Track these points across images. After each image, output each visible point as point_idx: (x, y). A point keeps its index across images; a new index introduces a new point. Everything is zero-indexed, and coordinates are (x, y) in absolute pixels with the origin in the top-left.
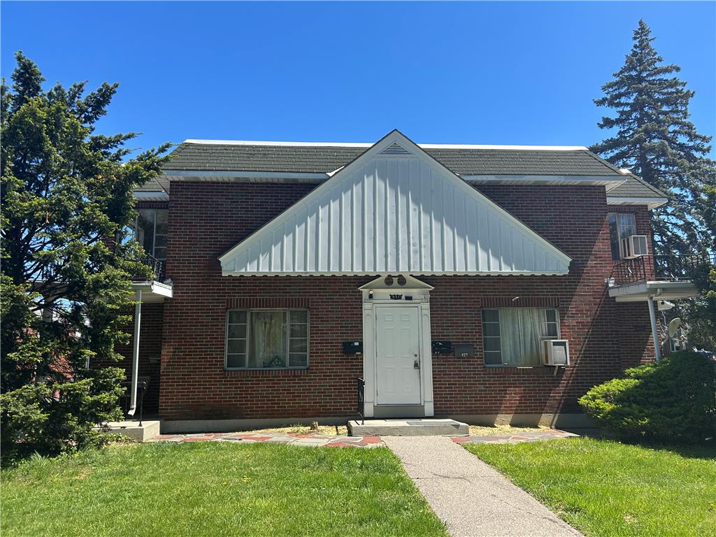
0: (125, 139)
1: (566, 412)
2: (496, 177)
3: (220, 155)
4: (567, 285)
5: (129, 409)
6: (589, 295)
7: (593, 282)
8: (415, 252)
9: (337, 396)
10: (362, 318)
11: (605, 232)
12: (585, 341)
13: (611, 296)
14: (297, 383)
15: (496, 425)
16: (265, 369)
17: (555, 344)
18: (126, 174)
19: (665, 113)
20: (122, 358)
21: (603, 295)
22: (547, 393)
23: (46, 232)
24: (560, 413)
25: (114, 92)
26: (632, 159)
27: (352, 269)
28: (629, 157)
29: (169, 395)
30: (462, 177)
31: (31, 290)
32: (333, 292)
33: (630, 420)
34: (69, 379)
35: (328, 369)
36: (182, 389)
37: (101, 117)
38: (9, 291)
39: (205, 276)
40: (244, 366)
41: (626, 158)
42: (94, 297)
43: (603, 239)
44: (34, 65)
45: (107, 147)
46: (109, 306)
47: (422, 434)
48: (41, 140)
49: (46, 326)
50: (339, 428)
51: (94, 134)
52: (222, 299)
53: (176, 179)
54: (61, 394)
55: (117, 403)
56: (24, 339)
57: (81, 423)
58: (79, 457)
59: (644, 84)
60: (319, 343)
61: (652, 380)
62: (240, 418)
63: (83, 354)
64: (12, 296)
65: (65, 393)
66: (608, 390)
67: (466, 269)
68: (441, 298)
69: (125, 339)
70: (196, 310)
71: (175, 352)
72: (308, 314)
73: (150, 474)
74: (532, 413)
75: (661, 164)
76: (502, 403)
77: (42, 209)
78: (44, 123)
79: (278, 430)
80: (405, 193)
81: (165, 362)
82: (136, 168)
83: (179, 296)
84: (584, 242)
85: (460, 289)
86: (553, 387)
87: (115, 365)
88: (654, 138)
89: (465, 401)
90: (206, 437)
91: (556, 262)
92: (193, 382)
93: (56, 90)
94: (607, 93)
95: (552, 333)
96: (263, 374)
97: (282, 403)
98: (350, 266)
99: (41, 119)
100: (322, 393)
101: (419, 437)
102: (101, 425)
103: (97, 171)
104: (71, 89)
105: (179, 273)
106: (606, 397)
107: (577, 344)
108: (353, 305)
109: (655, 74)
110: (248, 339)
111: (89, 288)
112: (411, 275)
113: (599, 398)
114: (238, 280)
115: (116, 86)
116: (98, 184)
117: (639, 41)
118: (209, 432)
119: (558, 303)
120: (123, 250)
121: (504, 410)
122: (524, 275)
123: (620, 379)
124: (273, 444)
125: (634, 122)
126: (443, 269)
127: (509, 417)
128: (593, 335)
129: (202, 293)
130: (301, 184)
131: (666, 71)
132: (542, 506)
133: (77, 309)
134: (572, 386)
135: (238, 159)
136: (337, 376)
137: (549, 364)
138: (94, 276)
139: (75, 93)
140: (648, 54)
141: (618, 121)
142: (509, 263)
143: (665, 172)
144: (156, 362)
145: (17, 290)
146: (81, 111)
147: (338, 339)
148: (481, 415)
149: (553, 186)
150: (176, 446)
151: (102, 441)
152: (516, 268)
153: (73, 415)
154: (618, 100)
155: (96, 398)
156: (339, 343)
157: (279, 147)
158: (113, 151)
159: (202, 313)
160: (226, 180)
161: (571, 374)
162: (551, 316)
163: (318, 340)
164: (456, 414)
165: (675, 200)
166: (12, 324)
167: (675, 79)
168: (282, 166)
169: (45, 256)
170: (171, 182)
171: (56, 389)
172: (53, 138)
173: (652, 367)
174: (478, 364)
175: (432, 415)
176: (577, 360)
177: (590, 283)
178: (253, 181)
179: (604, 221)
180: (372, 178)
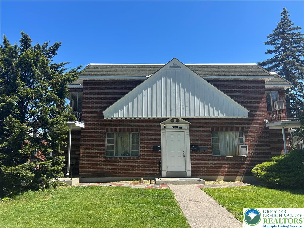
0: (64, 64)
1: (246, 175)
2: (217, 77)
3: (103, 69)
4: (248, 122)
5: (67, 173)
6: (257, 126)
7: (259, 121)
8: (183, 109)
9: (151, 168)
10: (161, 136)
11: (264, 99)
12: (255, 145)
13: (266, 126)
14: (135, 163)
15: (217, 180)
16: (122, 157)
17: (242, 147)
18: (65, 79)
19: (295, 47)
20: (63, 152)
21: (263, 126)
22: (239, 167)
23: (33, 102)
24: (244, 176)
25: (60, 45)
26: (281, 67)
27: (157, 116)
28: (279, 66)
29: (83, 167)
30: (203, 77)
31: (28, 125)
32: (149, 125)
33: (271, 179)
34: (43, 160)
35: (147, 157)
36: (88, 165)
37: (55, 56)
38: (19, 126)
39: (97, 119)
40: (113, 156)
41: (278, 67)
42: (52, 128)
43: (263, 103)
44: (28, 36)
45: (57, 68)
46: (58, 132)
47: (185, 184)
48: (31, 66)
49: (34, 139)
50: (151, 181)
51: (52, 63)
52: (104, 128)
53: (86, 80)
54: (39, 166)
55: (61, 170)
56: (25, 145)
57: (47, 178)
58: (47, 191)
59: (285, 35)
60: (144, 146)
61: (282, 162)
62: (111, 177)
63: (48, 150)
64: (20, 128)
65: (41, 166)
66: (263, 166)
67: (204, 116)
68: (194, 128)
69: (65, 145)
70: (94, 133)
71: (85, 150)
72: (139, 134)
73: (73, 198)
74: (232, 176)
75: (293, 69)
76: (220, 171)
77: (31, 94)
78: (32, 59)
79: (127, 182)
80: (179, 84)
81: (81, 154)
82: (69, 77)
83: (87, 127)
84: (255, 104)
85: (202, 124)
86: (241, 165)
87: (60, 155)
88: (290, 58)
89: (204, 170)
90: (98, 184)
91: (243, 112)
92: (93, 162)
93: (37, 45)
94: (270, 39)
95: (241, 142)
96: (121, 159)
97: (129, 171)
98: (156, 115)
99: (31, 58)
100: (145, 166)
101: (184, 185)
102: (55, 179)
103: (53, 78)
104: (43, 45)
105: (87, 118)
106: (262, 169)
107: (252, 147)
108: (157, 130)
109: (290, 30)
110: (114, 145)
111: (50, 124)
112: (181, 118)
113: (259, 170)
114: (111, 120)
115: (61, 43)
116: (53, 83)
117: (283, 17)
118: (99, 182)
119: (244, 129)
120: (64, 109)
121: (220, 174)
122: (229, 118)
123: (269, 161)
124: (123, 187)
125: (281, 51)
126: (195, 116)
127: (223, 177)
128: (259, 143)
129: (96, 126)
130: (136, 81)
131: (295, 29)
132: (229, 213)
133: (45, 133)
134: (250, 164)
135: (110, 71)
136: (151, 160)
137: (240, 155)
138: (52, 120)
139: (45, 46)
140: (287, 22)
141: (274, 51)
142: (222, 113)
143: (295, 73)
144: (78, 154)
145: (22, 125)
146: (47, 54)
147: (151, 145)
148: (211, 176)
149: (242, 80)
150: (85, 188)
151: (56, 185)
152: (226, 115)
153: (44, 175)
154: (274, 42)
155: (53, 168)
156: (152, 146)
157: (127, 66)
158: (60, 69)
159: (96, 134)
160: (106, 80)
161: (249, 159)
162: (241, 135)
163: (143, 145)
164: (200, 176)
165: (298, 85)
166: (20, 139)
167: (299, 32)
168: (128, 74)
169: (33, 112)
170: (84, 81)
171: (37, 164)
172: (36, 65)
173: (283, 156)
174: (209, 155)
175: (190, 176)
176: (252, 154)
177: (258, 121)
178: (116, 80)
179: (264, 95)
180: (165, 78)
